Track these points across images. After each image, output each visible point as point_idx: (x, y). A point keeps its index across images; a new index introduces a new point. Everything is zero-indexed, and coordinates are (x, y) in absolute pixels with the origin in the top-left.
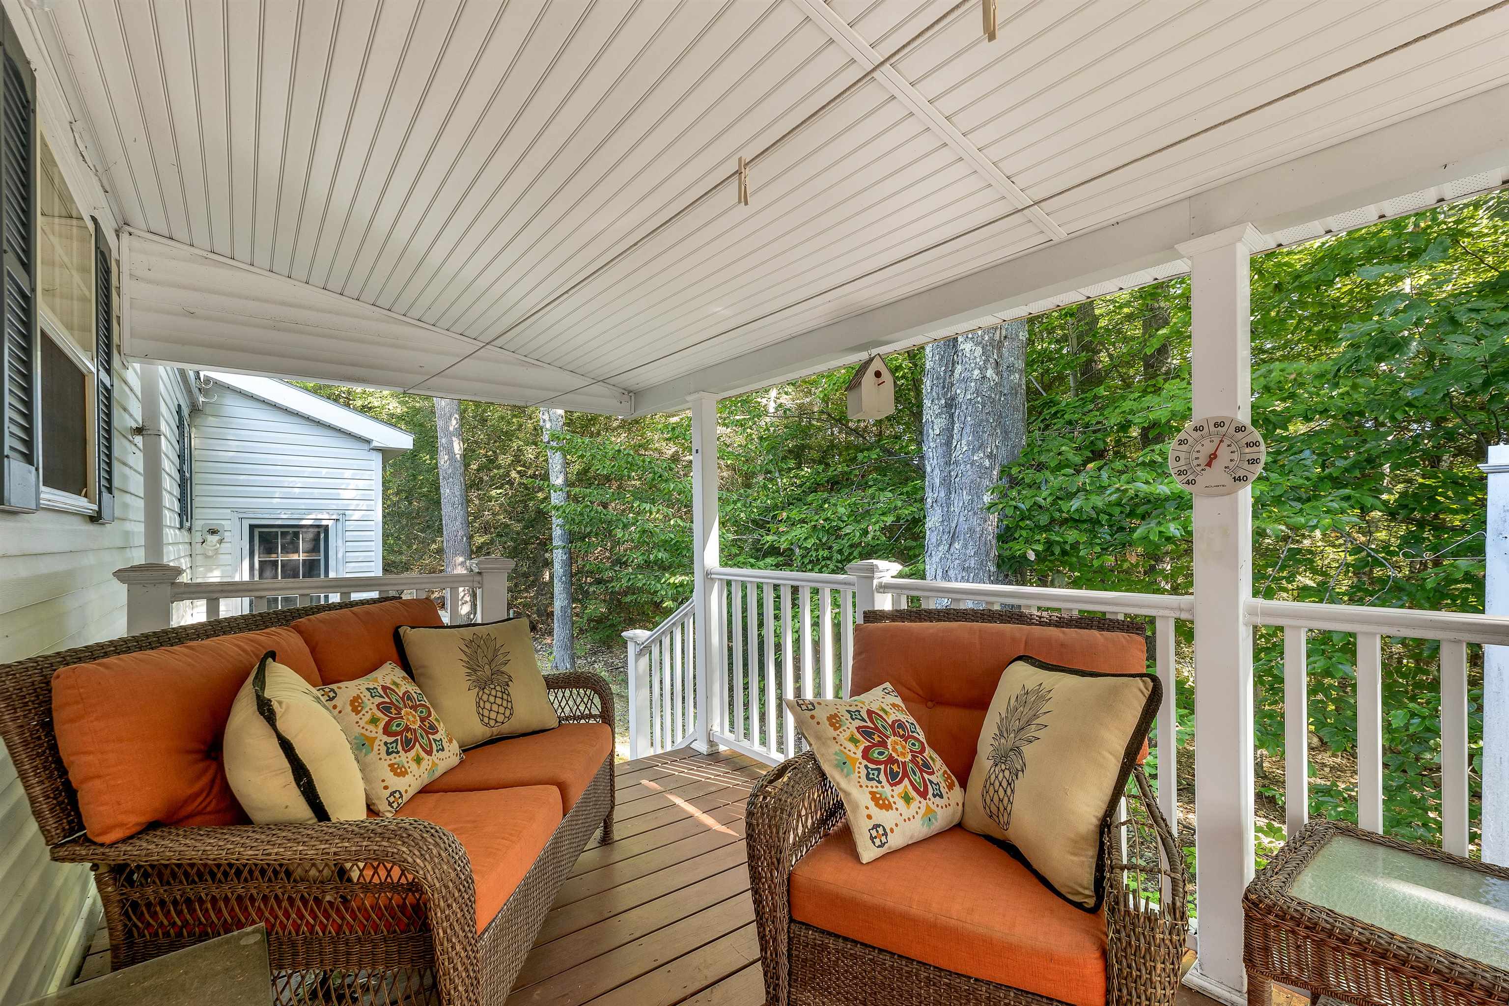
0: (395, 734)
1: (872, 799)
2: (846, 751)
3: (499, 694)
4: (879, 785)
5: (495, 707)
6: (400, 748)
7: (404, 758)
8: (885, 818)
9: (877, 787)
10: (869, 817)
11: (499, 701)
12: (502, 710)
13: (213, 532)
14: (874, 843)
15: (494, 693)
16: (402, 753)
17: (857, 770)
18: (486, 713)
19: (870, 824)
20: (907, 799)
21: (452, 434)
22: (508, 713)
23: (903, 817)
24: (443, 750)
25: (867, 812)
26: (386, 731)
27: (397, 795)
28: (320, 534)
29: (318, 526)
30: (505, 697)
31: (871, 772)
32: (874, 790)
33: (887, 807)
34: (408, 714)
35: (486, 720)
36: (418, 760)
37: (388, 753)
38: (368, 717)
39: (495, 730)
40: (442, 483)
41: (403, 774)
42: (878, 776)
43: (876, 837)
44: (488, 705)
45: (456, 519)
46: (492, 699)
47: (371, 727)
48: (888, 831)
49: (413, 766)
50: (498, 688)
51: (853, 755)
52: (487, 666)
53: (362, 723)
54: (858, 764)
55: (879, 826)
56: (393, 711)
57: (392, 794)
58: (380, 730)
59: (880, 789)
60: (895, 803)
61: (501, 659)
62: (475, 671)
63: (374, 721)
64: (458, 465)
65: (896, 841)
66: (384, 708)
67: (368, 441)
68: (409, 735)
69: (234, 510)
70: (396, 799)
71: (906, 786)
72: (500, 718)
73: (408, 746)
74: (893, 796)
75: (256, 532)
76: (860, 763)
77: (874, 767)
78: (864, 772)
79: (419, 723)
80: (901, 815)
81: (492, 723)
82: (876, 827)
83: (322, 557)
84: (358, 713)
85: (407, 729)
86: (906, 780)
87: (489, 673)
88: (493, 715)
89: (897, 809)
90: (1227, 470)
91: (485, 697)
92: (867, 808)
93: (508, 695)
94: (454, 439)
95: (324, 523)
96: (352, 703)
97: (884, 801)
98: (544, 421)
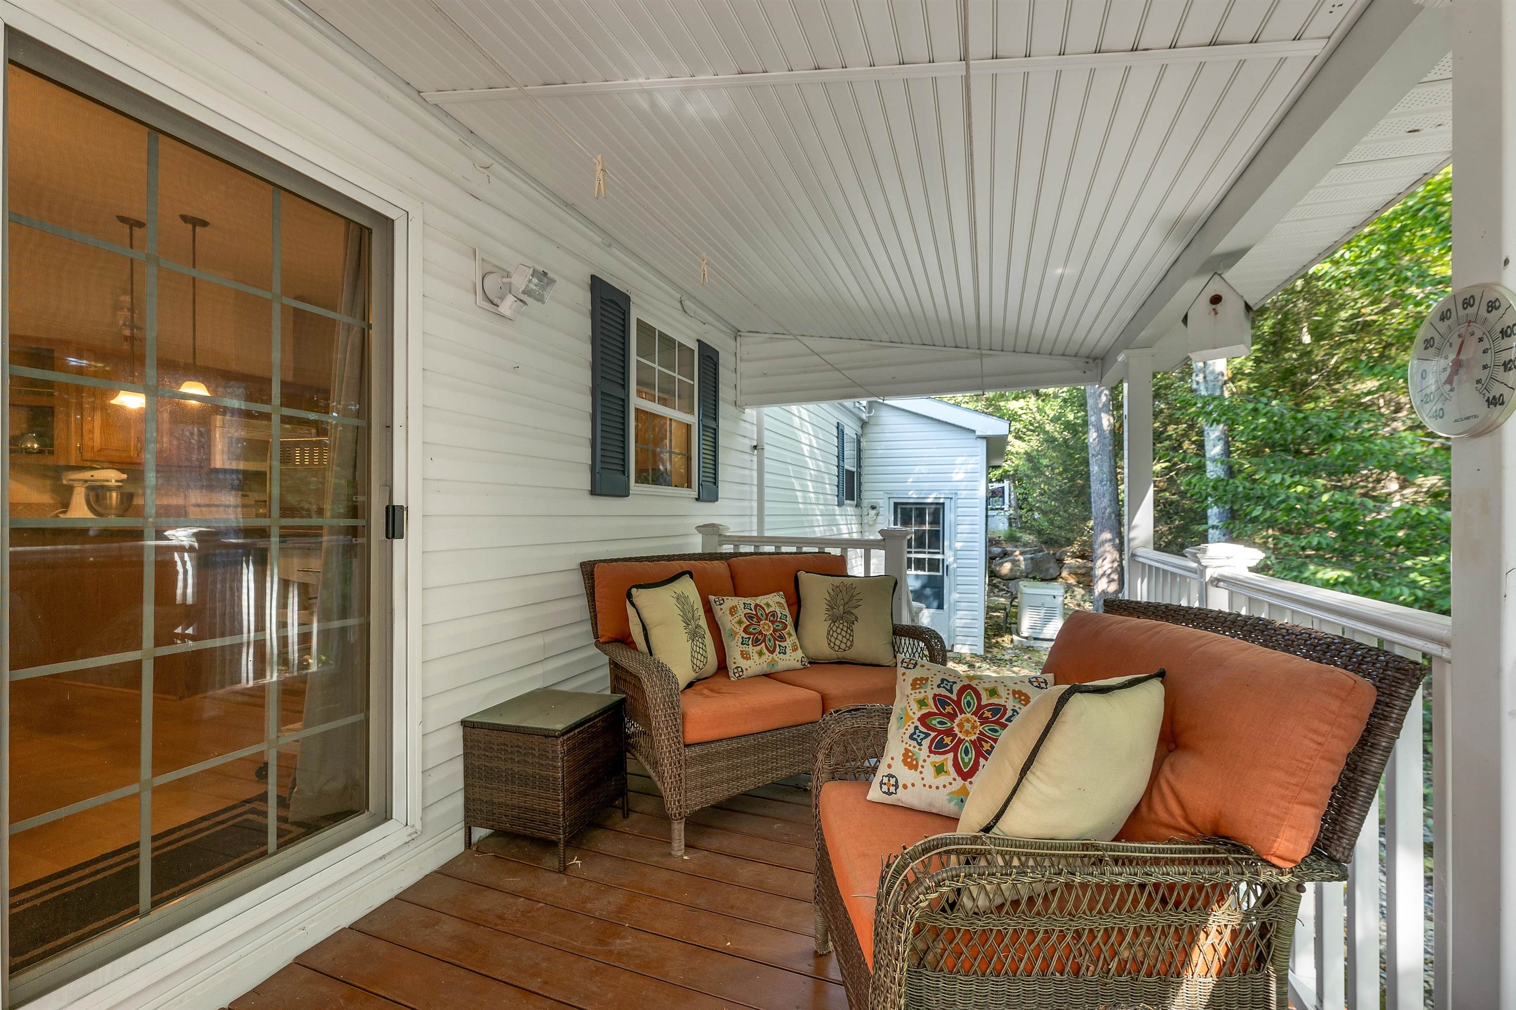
0: (750, 634)
1: (904, 755)
2: (909, 709)
3: (845, 629)
4: (918, 747)
5: (840, 637)
6: (750, 642)
7: (751, 649)
8: (904, 774)
9: (914, 747)
10: (889, 766)
11: (844, 633)
12: (845, 640)
13: (873, 508)
14: (881, 788)
15: (841, 626)
16: (751, 646)
17: (906, 727)
18: (833, 640)
19: (887, 771)
20: (940, 769)
21: (1101, 410)
22: (849, 644)
23: (924, 782)
24: (785, 653)
25: (890, 762)
26: (745, 631)
27: (740, 669)
28: (938, 510)
29: (937, 504)
30: (849, 631)
31: (918, 733)
32: (911, 748)
33: (913, 766)
34: (765, 624)
35: (832, 645)
36: (760, 654)
37: (742, 644)
38: (737, 619)
39: (840, 654)
40: (1092, 461)
41: (748, 658)
42: (922, 740)
43: (885, 784)
44: (835, 635)
45: (1104, 496)
46: (839, 631)
47: (737, 626)
48: (900, 785)
49: (756, 656)
50: (845, 624)
51: (911, 713)
52: (842, 607)
53: (733, 622)
54: (910, 723)
55: (893, 776)
56: (755, 620)
57: (737, 668)
58: (742, 629)
59: (916, 750)
60: (923, 767)
61: (854, 603)
62: (833, 608)
63: (740, 622)
64: (1107, 441)
65: (904, 797)
66: (749, 617)
67: (974, 431)
68: (760, 637)
69: (886, 492)
70: (738, 672)
71: (947, 759)
72: (843, 646)
73: (756, 642)
74: (924, 761)
75: (899, 507)
76: (913, 723)
77: (925, 731)
78: (911, 730)
79: (771, 631)
80: (923, 779)
81: (836, 648)
82: (890, 776)
83: (941, 529)
84: (732, 615)
85: (760, 633)
86: (951, 756)
87: (841, 611)
88: (838, 643)
89: (921, 773)
90: (1480, 386)
91: (835, 628)
92: (892, 759)
93: (852, 631)
94: (1103, 415)
95: (941, 501)
96: (731, 609)
97: (912, 760)
98: (1198, 383)
